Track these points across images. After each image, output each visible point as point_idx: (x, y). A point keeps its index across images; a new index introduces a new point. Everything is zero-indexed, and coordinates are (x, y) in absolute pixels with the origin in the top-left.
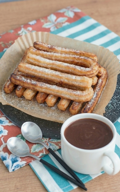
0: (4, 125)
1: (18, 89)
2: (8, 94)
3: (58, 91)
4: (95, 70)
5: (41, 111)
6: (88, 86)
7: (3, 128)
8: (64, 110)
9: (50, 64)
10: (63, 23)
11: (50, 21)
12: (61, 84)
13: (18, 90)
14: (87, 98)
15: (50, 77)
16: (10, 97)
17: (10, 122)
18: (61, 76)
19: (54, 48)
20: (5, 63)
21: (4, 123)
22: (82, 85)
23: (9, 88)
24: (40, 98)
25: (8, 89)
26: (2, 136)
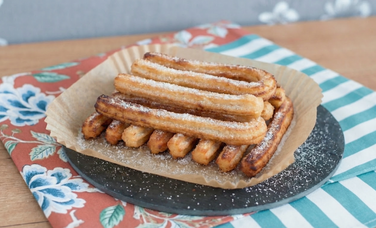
0: (78, 191)
1: (111, 127)
2: (91, 138)
3: (194, 123)
4: (268, 86)
5: (157, 166)
6: (254, 111)
7: (75, 196)
8: (206, 162)
9: (178, 77)
10: (204, 45)
11: (177, 41)
12: (200, 111)
13: (111, 129)
14: (253, 135)
15: (177, 98)
16: (94, 145)
17: (91, 186)
18: (199, 94)
19: (185, 62)
20: (86, 90)
21: (78, 187)
22: (242, 109)
23: (93, 127)
24: (156, 141)
25: (91, 129)
26: (73, 208)
